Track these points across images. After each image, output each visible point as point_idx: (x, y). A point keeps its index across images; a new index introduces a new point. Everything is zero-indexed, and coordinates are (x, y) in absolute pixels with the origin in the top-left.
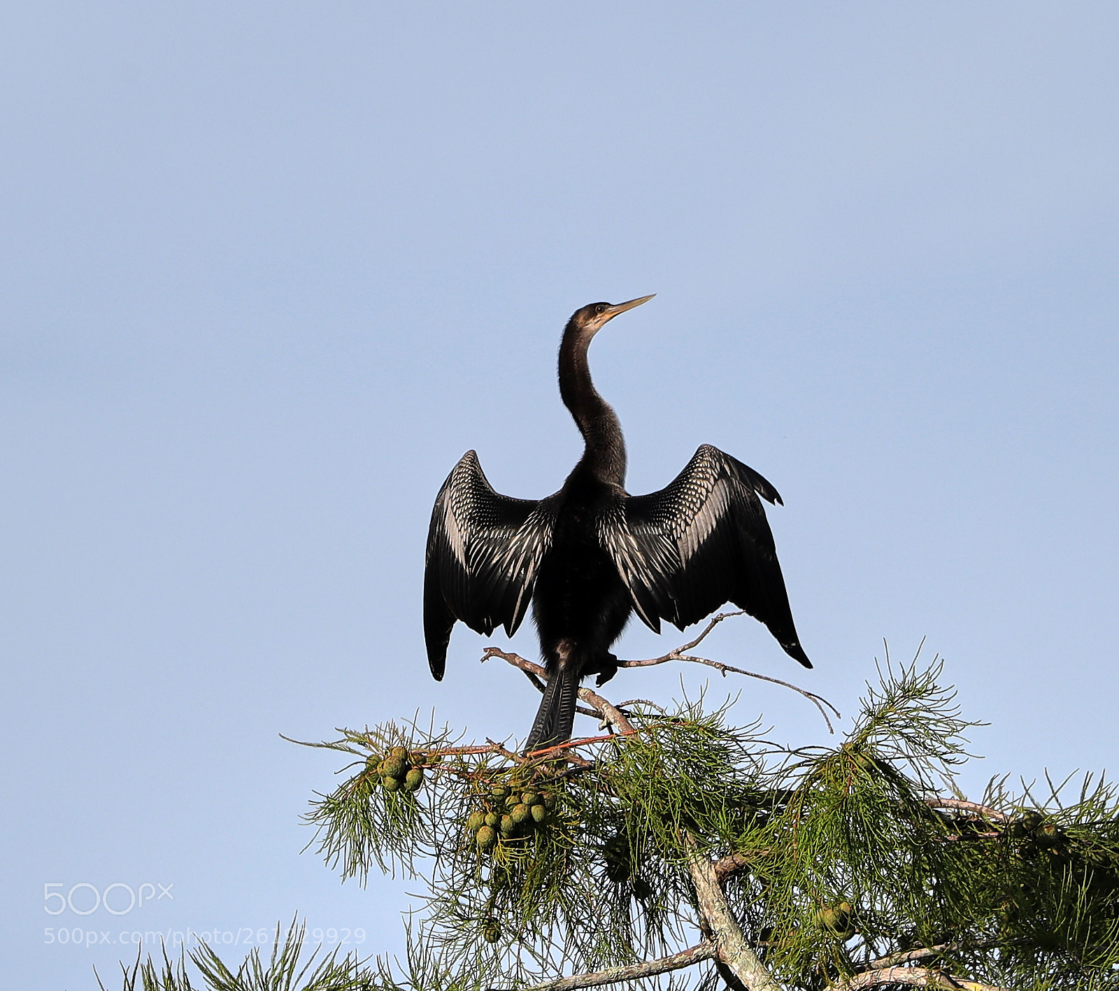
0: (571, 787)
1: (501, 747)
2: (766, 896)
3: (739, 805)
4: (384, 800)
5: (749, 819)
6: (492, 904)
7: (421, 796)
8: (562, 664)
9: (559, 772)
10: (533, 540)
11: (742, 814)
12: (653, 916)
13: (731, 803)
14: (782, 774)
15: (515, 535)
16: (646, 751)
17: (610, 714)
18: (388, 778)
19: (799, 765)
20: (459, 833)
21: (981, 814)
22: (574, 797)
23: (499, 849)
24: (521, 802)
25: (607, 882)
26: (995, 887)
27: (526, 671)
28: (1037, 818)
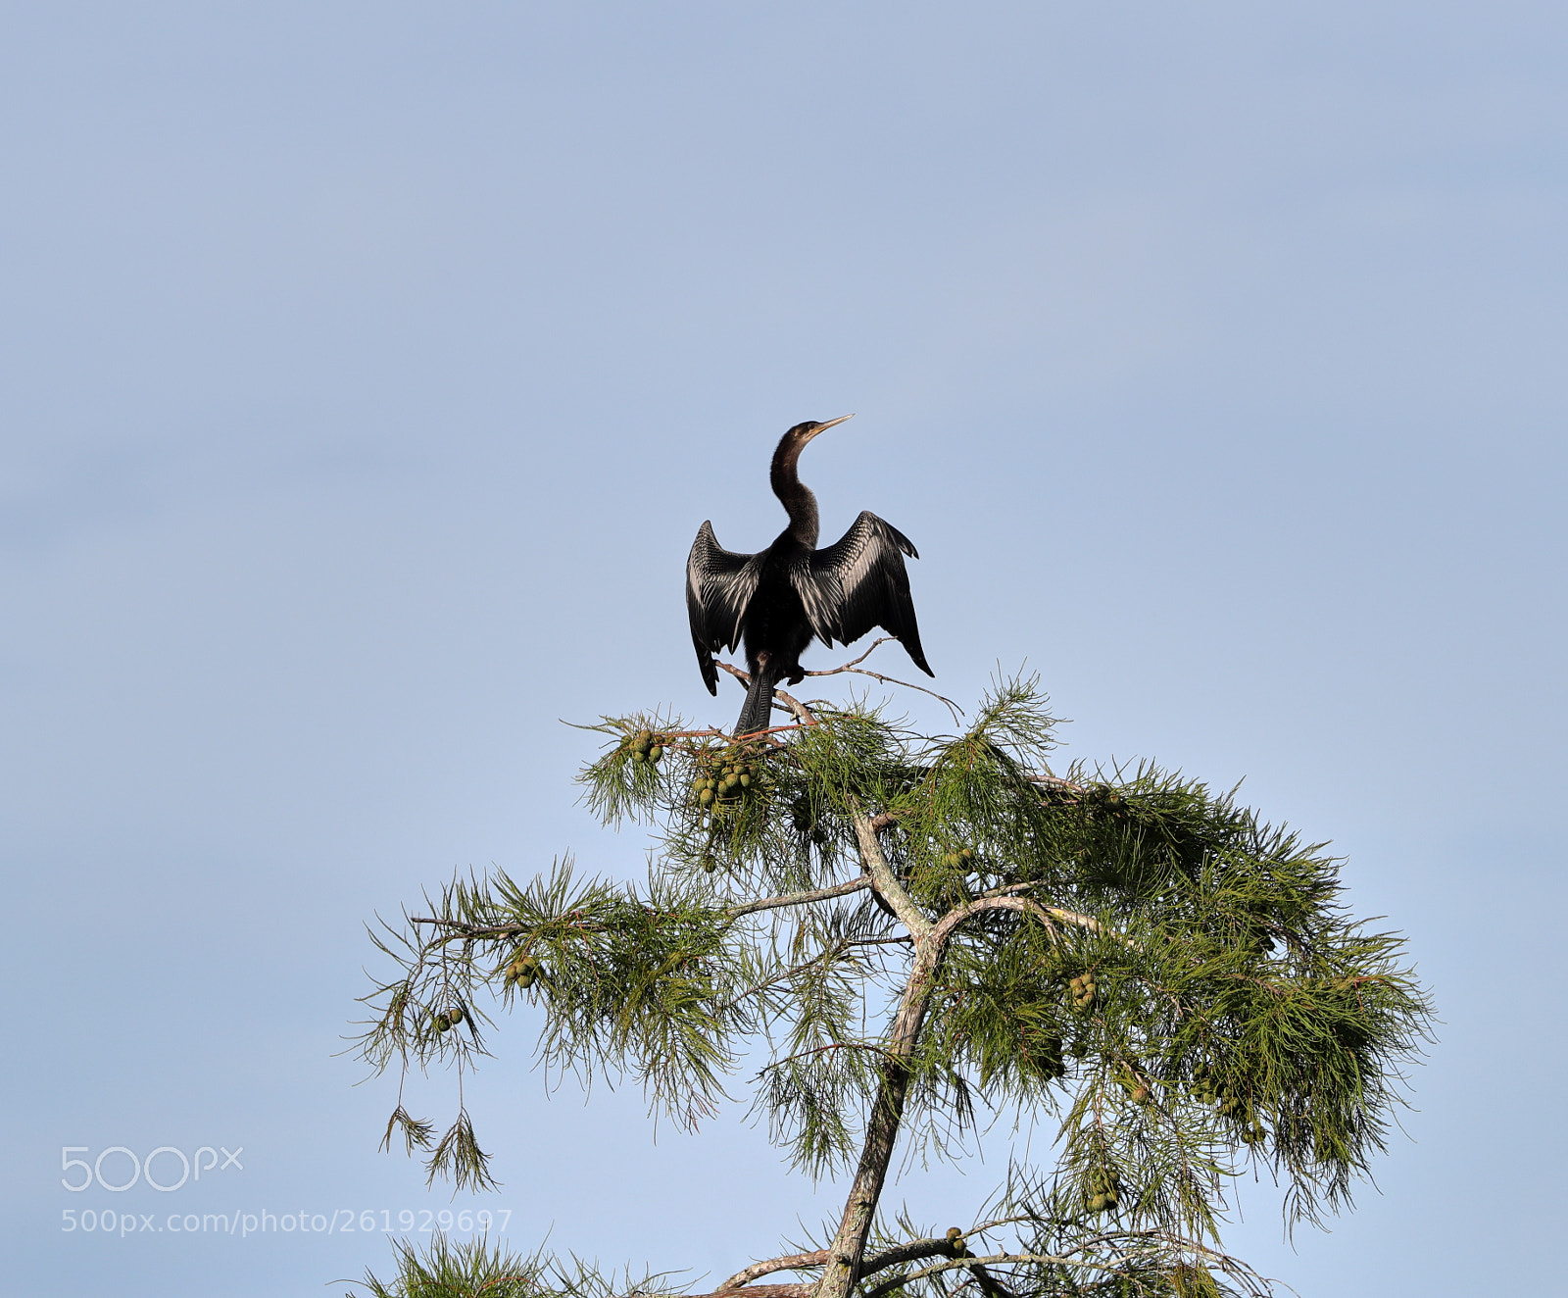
0: (770, 762)
1: (719, 732)
2: (909, 844)
3: (890, 777)
4: (634, 768)
5: (898, 787)
6: (711, 846)
7: (661, 767)
8: (761, 670)
9: (761, 751)
10: (746, 583)
11: (893, 784)
12: (827, 857)
13: (885, 776)
14: (923, 754)
15: (734, 579)
16: (824, 737)
17: (798, 710)
18: (637, 753)
19: (935, 749)
20: (688, 792)
21: (1065, 787)
22: (771, 769)
23: (716, 806)
24: (733, 772)
25: (794, 830)
26: (1074, 840)
27: (738, 678)
28: (1105, 791)
